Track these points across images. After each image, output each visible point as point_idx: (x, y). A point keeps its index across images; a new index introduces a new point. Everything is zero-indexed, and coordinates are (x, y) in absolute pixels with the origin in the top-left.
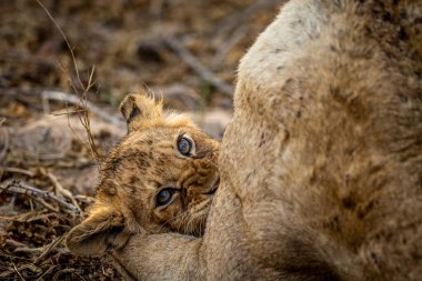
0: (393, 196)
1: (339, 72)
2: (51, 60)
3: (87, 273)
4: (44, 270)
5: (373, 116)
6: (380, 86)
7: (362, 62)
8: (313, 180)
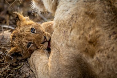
0: (102, 40)
1: (87, 8)
2: (3, 16)
3: (15, 75)
4: (3, 75)
5: (97, 17)
6: (98, 9)
7: (93, 3)
8: (80, 38)
